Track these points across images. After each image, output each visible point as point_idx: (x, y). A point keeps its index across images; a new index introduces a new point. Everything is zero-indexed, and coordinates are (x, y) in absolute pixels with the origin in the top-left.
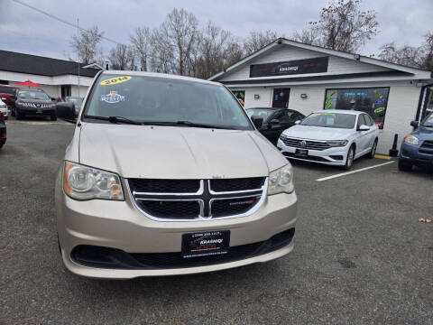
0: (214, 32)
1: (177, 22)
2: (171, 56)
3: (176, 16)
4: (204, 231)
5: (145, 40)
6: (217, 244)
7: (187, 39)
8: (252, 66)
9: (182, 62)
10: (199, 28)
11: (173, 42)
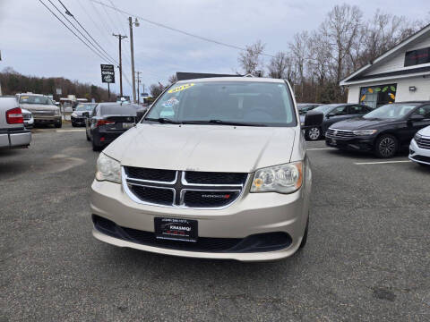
0: (382, 21)
1: (338, 19)
2: (329, 55)
3: (338, 13)
4: (173, 217)
5: (303, 45)
6: (186, 232)
7: (348, 34)
8: (407, 54)
9: (340, 60)
10: (363, 20)
11: (333, 41)
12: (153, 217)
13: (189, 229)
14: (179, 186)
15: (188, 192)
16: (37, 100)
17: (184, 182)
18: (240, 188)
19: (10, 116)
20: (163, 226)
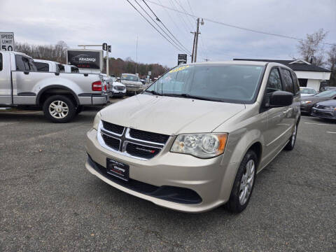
12: (105, 158)
13: (124, 171)
14: (123, 138)
15: (129, 144)
16: (132, 78)
17: (128, 136)
18: (162, 146)
19: (95, 86)
20: (110, 165)
